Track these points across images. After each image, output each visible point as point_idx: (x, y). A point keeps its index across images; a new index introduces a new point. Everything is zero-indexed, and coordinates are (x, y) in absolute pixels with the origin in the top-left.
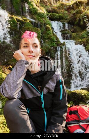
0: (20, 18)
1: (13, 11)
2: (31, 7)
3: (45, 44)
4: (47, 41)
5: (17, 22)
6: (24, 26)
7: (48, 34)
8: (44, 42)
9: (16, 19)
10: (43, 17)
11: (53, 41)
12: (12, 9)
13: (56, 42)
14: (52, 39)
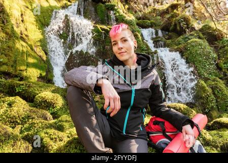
0: (104, 27)
2: (118, 14)
5: (101, 31)
11: (143, 50)
12: (96, 18)
13: (146, 50)
14: (141, 47)
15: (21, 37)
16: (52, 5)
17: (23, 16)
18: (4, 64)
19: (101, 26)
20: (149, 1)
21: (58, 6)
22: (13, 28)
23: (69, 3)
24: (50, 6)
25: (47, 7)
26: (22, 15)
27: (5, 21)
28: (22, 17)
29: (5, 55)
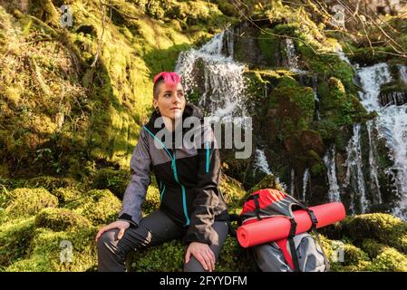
0: (271, 73)
1: (259, 62)
2: (301, 44)
3: (325, 121)
4: (329, 113)
5: (262, 81)
6: (279, 88)
7: (335, 98)
8: (322, 118)
9: (262, 75)
10: (330, 62)
11: (346, 113)
12: (257, 56)
13: (353, 113)
14: (342, 107)
15: (124, 104)
16: (178, 43)
17: (130, 70)
18: (96, 146)
19: (262, 72)
20: (388, 3)
21: (189, 43)
22: (112, 90)
23: (209, 35)
24: (175, 46)
25: (170, 48)
26: (127, 68)
27: (102, 82)
28: (127, 72)
29: (100, 133)
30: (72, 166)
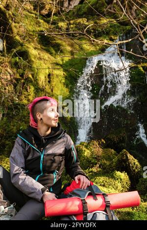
21: (96, 50)
26: (49, 75)
28: (49, 78)
29: (26, 123)
30: (7, 147)
